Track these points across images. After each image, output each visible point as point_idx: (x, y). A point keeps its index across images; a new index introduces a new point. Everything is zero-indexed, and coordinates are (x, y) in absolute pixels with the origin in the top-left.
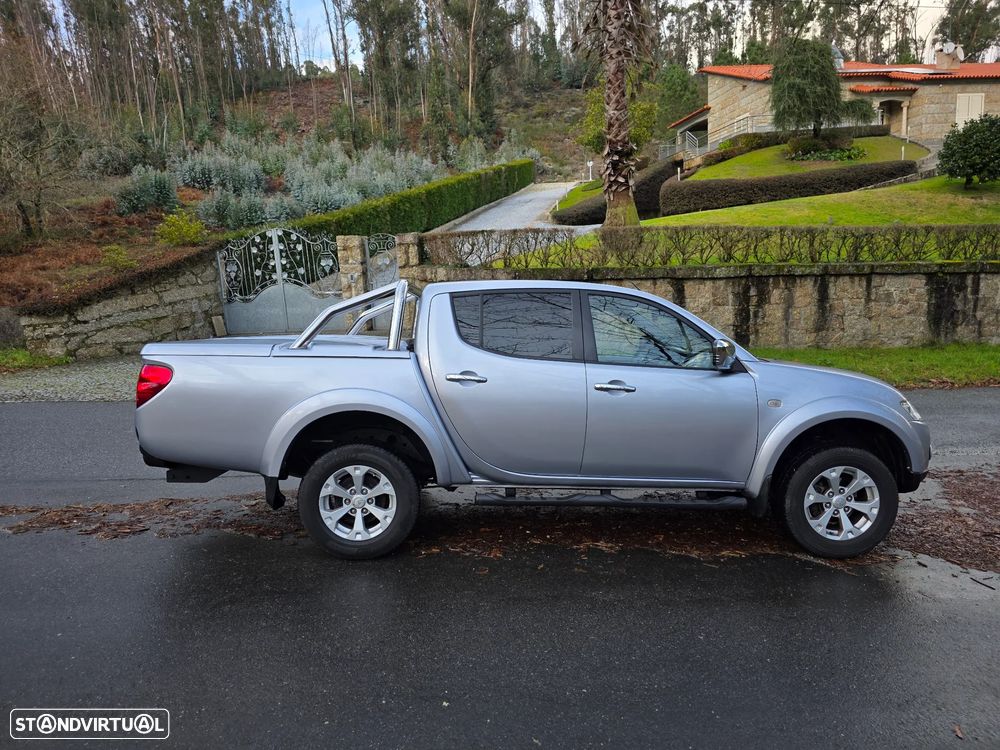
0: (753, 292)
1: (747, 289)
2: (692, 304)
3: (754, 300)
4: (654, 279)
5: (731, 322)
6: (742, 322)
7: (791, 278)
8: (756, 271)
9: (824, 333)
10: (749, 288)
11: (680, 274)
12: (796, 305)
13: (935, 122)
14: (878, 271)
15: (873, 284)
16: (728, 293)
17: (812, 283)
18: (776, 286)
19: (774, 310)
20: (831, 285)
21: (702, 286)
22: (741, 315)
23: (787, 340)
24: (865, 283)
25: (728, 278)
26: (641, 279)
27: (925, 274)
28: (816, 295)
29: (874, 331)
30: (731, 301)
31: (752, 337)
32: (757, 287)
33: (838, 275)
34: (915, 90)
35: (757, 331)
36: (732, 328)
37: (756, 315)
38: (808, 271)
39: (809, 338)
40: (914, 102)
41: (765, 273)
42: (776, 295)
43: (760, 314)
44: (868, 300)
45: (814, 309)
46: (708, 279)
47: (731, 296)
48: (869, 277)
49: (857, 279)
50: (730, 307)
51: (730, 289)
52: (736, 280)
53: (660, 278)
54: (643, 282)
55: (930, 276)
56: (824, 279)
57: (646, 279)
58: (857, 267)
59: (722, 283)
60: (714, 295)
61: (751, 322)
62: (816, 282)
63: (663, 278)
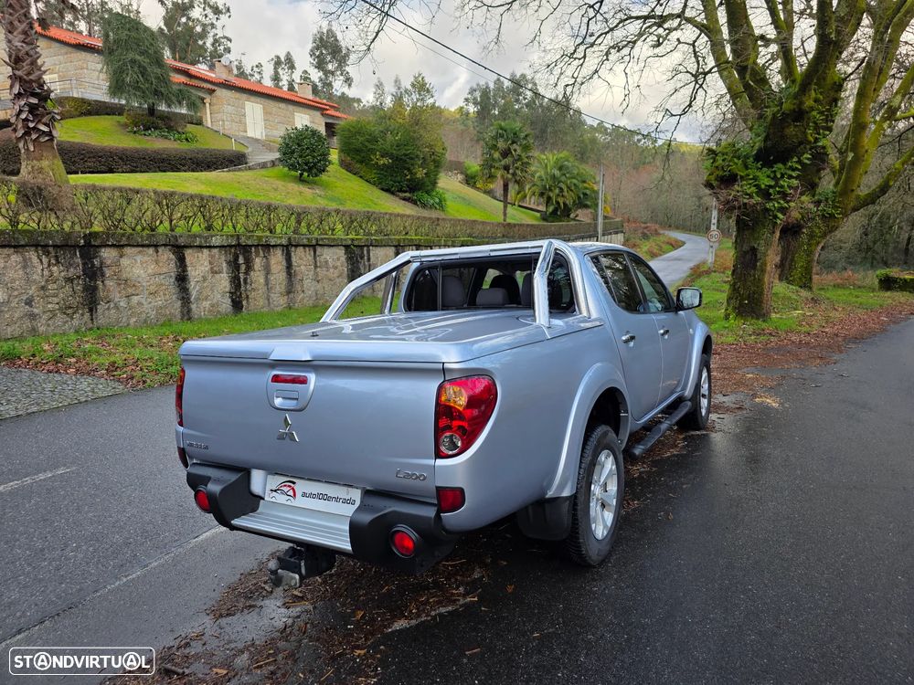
0: (241, 260)
1: (236, 258)
2: (193, 273)
3: (243, 268)
4: (156, 246)
5: (227, 290)
6: (236, 290)
7: (267, 247)
8: (243, 241)
9: (291, 295)
10: (238, 257)
11: (181, 241)
12: (272, 271)
13: (233, 121)
14: (320, 243)
15: (318, 253)
16: (222, 260)
17: (280, 252)
18: (257, 255)
19: (257, 276)
20: (292, 254)
21: (200, 255)
22: (234, 283)
23: (269, 303)
24: (312, 253)
25: (221, 247)
26: (143, 246)
27: (344, 246)
28: (284, 263)
29: (321, 292)
30: (225, 269)
31: (244, 303)
32: (244, 255)
33: (296, 246)
34: (214, 91)
35: (247, 297)
36: (228, 294)
37: (245, 280)
38: (279, 242)
39: (283, 301)
40: (214, 101)
41: (250, 243)
42: (258, 262)
43: (249, 281)
44: (316, 267)
45: (285, 274)
46: (207, 247)
47: (224, 265)
48: (314, 247)
49: (307, 249)
50: (225, 275)
51: (223, 258)
52: (228, 248)
53: (163, 245)
54: (145, 249)
55: (347, 247)
56: (288, 248)
57: (148, 246)
58: (308, 239)
59: (216, 251)
60: (210, 263)
61: (243, 288)
62: (283, 250)
63: (165, 245)
